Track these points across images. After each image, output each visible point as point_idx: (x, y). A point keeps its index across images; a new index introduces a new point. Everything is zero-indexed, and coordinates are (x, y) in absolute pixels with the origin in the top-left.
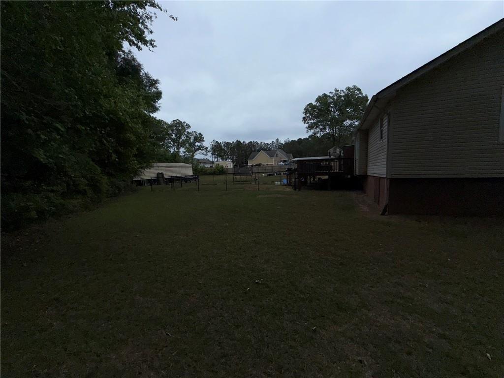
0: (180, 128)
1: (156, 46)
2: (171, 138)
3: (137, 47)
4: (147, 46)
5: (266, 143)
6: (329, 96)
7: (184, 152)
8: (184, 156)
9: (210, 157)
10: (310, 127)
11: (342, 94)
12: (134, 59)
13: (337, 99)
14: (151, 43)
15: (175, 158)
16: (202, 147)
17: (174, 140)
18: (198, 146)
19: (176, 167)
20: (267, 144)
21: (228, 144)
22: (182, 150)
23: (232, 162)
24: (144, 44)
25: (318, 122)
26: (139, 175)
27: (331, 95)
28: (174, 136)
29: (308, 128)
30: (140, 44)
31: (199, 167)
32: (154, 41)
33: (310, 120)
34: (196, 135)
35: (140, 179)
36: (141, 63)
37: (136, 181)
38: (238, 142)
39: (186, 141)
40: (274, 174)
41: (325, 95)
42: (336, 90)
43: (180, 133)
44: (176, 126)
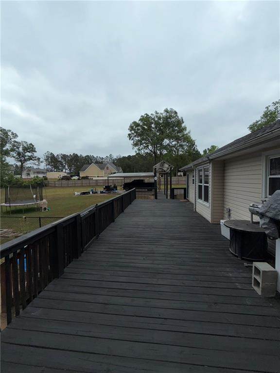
5: (101, 157)
6: (151, 118)
10: (135, 145)
11: (162, 116)
13: (158, 121)
16: (33, 157)
18: (28, 156)
21: (64, 157)
25: (142, 139)
27: (153, 117)
29: (133, 145)
33: (135, 137)
34: (26, 145)
41: (147, 115)
42: (157, 113)
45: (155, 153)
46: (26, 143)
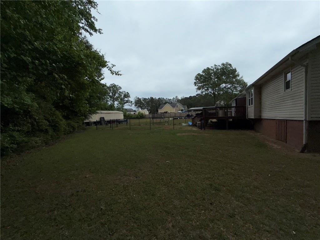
0: (115, 89)
1: (102, 33)
2: (109, 96)
3: (90, 34)
4: (96, 33)
6: (211, 69)
7: (118, 104)
8: (118, 106)
9: (133, 108)
10: (199, 89)
11: (219, 68)
12: (88, 42)
13: (216, 71)
14: (100, 31)
15: (112, 108)
16: (129, 101)
17: (111, 97)
18: (126, 100)
19: (113, 113)
20: (170, 99)
21: (145, 99)
22: (116, 103)
23: (147, 110)
24: (95, 31)
25: (204, 85)
26: (88, 119)
27: (212, 69)
28: (111, 94)
29: (197, 89)
30: (92, 31)
31: (127, 114)
32: (102, 30)
33: (199, 84)
34: (125, 93)
35: (88, 121)
36: (92, 44)
37: (85, 123)
38: (152, 98)
39: (119, 97)
40: (178, 119)
41: (208, 68)
42: (215, 65)
43: (115, 92)
44: (112, 88)
45: (214, 94)
46: (125, 92)
